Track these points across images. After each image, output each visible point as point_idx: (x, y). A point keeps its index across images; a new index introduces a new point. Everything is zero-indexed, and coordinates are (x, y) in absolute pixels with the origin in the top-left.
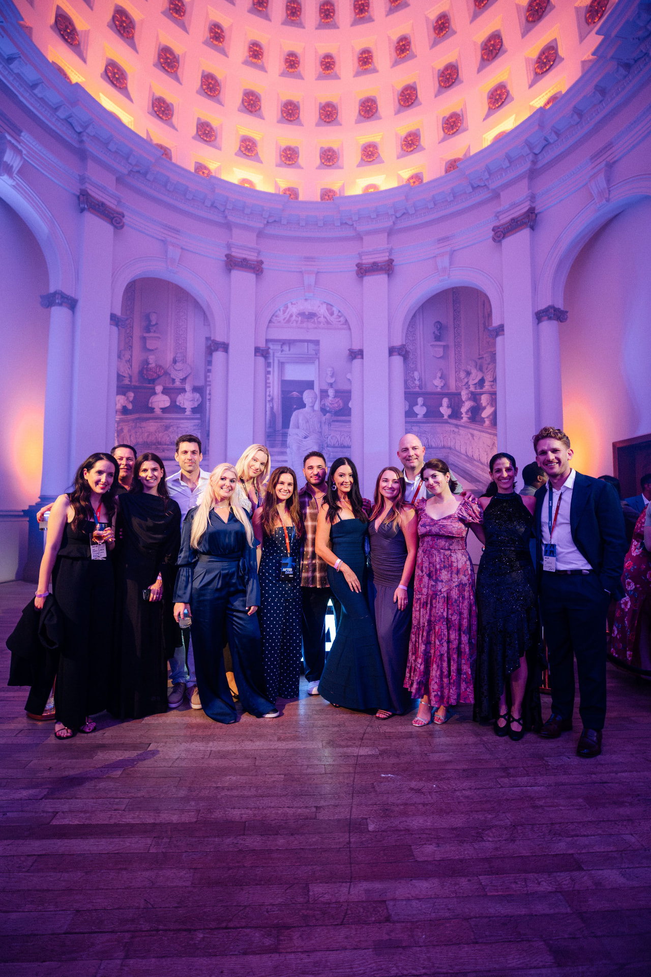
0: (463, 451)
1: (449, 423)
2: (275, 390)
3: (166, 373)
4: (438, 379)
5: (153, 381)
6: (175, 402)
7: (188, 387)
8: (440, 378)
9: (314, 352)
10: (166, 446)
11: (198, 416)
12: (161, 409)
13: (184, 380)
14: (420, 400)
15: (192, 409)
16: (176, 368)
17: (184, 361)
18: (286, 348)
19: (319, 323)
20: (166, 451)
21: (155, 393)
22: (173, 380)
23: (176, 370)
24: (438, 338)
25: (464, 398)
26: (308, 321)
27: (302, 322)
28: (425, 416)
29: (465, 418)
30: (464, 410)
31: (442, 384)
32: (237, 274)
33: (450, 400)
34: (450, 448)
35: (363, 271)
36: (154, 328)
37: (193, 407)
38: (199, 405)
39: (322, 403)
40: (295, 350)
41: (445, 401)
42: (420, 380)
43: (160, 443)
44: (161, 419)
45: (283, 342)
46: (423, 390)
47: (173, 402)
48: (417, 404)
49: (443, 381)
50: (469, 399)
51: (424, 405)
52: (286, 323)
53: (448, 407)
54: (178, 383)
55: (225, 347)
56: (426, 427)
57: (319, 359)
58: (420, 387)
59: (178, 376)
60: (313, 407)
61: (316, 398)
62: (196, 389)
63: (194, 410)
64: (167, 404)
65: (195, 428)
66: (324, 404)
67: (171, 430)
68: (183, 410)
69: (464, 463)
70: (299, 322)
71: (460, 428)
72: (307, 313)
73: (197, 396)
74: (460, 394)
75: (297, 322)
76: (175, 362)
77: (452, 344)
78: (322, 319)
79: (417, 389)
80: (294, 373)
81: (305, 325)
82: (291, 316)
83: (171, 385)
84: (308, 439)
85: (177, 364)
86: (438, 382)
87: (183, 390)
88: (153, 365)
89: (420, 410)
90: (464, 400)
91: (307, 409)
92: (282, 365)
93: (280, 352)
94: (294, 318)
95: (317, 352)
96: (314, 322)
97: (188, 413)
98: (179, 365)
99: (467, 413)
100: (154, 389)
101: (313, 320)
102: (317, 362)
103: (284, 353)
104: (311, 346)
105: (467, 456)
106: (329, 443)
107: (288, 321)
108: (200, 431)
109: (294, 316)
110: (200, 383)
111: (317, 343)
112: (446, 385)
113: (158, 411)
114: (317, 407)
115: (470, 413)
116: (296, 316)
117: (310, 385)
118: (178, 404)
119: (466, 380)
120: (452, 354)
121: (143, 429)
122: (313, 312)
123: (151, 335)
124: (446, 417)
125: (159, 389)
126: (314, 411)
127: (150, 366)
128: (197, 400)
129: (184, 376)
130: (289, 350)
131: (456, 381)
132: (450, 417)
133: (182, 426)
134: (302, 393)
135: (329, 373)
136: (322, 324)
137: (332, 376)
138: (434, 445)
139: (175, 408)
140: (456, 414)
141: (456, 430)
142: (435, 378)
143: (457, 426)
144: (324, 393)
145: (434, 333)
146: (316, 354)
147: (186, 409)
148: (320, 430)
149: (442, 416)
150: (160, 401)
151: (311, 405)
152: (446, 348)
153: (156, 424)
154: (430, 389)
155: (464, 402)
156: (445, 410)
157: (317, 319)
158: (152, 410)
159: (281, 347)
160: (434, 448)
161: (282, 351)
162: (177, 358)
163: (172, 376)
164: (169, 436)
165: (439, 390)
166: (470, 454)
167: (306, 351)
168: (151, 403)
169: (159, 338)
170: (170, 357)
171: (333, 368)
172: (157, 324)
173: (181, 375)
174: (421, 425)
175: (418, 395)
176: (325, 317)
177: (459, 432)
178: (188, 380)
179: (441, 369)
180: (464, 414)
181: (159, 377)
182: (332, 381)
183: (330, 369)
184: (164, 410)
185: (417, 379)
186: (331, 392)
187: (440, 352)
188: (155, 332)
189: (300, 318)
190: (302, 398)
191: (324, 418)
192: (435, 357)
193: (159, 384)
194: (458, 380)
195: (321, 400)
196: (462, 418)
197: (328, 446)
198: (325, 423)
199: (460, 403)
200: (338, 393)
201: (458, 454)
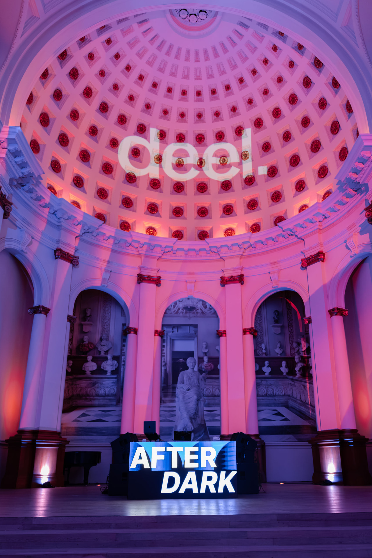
0: (298, 397)
1: (287, 378)
2: (168, 358)
3: (95, 348)
4: (278, 348)
5: (86, 353)
6: (100, 366)
7: (109, 357)
8: (280, 348)
9: (194, 332)
10: (92, 397)
11: (115, 376)
12: (90, 371)
13: (107, 352)
14: (267, 363)
15: (111, 371)
16: (103, 344)
17: (107, 339)
18: (175, 330)
19: (197, 313)
20: (92, 401)
21: (87, 361)
22: (100, 352)
23: (102, 345)
24: (276, 321)
25: (297, 360)
26: (190, 312)
27: (186, 313)
28: (270, 373)
29: (298, 374)
30: (297, 369)
31: (281, 352)
32: (144, 285)
33: (287, 363)
34: (289, 396)
35: (224, 281)
36: (89, 318)
37: (112, 370)
38: (116, 369)
39: (200, 366)
40: (181, 331)
41: (284, 363)
42: (266, 349)
43: (88, 395)
44: (90, 378)
45: (174, 326)
46: (268, 356)
47: (99, 366)
48: (264, 366)
49: (282, 350)
50: (300, 361)
51: (269, 366)
52: (175, 314)
53: (286, 367)
54: (102, 354)
55: (136, 331)
56: (272, 381)
57: (197, 336)
58: (266, 354)
59: (103, 349)
60: (193, 369)
61: (195, 363)
62: (114, 358)
63: (113, 372)
64: (95, 368)
65: (113, 384)
66: (201, 367)
67: (97, 385)
68: (105, 372)
69: (300, 406)
70: (184, 313)
71: (295, 381)
72: (189, 307)
73: (115, 362)
74: (294, 358)
75: (183, 313)
76: (101, 340)
77: (286, 325)
78: (199, 311)
79: (264, 356)
80: (181, 346)
81: (188, 315)
82: (179, 309)
83: (98, 356)
84: (190, 391)
85: (103, 341)
86: (278, 351)
87: (106, 359)
88: (87, 342)
89: (267, 370)
90: (296, 362)
91: (189, 370)
92: (172, 341)
93: (171, 333)
94: (181, 310)
95: (196, 332)
96: (194, 312)
97: (109, 374)
98: (104, 343)
99: (299, 371)
100: (86, 358)
101: (193, 312)
102: (196, 339)
103: (174, 333)
104: (192, 329)
105: (301, 401)
106: (204, 393)
107: (177, 313)
108: (116, 386)
109: (181, 309)
110: (117, 354)
111: (196, 326)
112: (284, 352)
113: (88, 373)
114: (196, 369)
115: (301, 371)
116: (182, 309)
118: (102, 368)
119: (297, 349)
120: (287, 331)
121: (77, 385)
122: (194, 306)
123: (86, 322)
124: (285, 374)
125: (90, 358)
126: (194, 371)
127: (85, 343)
128: (115, 365)
129: (107, 350)
130: (178, 331)
132: (287, 374)
133: (104, 383)
135: (204, 346)
136: (199, 314)
137: (206, 348)
138: (277, 394)
139: (100, 371)
140: (291, 372)
141: (293, 383)
142: (276, 348)
143: (293, 380)
144: (201, 360)
145: (274, 318)
146: (195, 333)
147: (107, 371)
148: (198, 385)
149: (282, 373)
150: (91, 366)
152: (282, 328)
153: (87, 382)
154: (273, 355)
155: (297, 364)
156: (284, 369)
157: (196, 311)
158: (84, 372)
159: (172, 330)
160: (278, 396)
161: (173, 332)
162: (103, 338)
163: (99, 349)
164: (95, 390)
165: (279, 356)
166: (303, 399)
167: (189, 332)
168: (84, 367)
169: (91, 325)
170: (98, 337)
171: (206, 342)
172: (90, 316)
173: (105, 349)
174: (267, 380)
175: (265, 359)
176: (201, 309)
177: (294, 384)
178: (109, 352)
179: (280, 342)
180: (297, 372)
181: (90, 350)
182: (206, 351)
183: (205, 343)
184: (92, 372)
185: (264, 349)
186: (206, 359)
187: (279, 330)
188: (89, 321)
189: (185, 310)
190: (186, 363)
191: (201, 376)
192: (275, 334)
193: (89, 355)
194: (292, 348)
196: (296, 374)
197: (204, 396)
198: (202, 379)
199: (295, 364)
200: (210, 359)
201: (295, 400)
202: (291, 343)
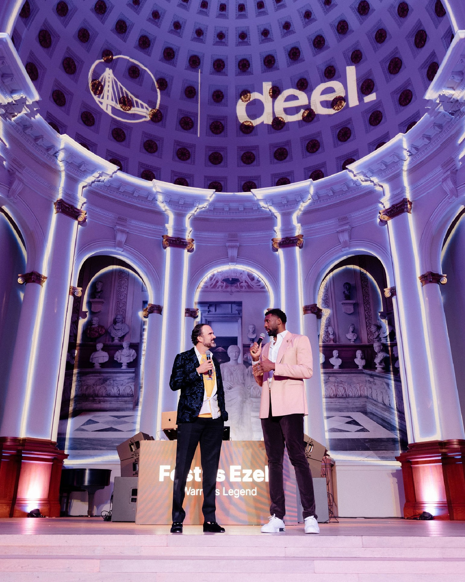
0: (380, 400)
1: (363, 373)
3: (107, 333)
4: (351, 333)
5: (95, 340)
6: (113, 357)
7: (125, 344)
8: (353, 332)
9: (237, 312)
10: (102, 398)
11: (133, 370)
12: (100, 364)
13: (122, 338)
14: (335, 353)
15: (128, 363)
16: (117, 328)
17: (123, 322)
18: (212, 309)
19: (242, 287)
20: (102, 403)
21: (96, 350)
22: (113, 339)
23: (115, 329)
24: (348, 297)
25: (376, 349)
26: (231, 286)
27: (227, 287)
28: (341, 367)
29: (379, 368)
30: (377, 361)
31: (355, 338)
33: (363, 352)
34: (367, 397)
35: (277, 244)
36: (99, 294)
37: (129, 362)
38: (134, 360)
39: (245, 357)
40: (219, 311)
41: (359, 353)
42: (334, 334)
43: (97, 396)
44: (100, 373)
45: (211, 304)
46: (338, 343)
47: (111, 357)
48: (332, 356)
49: (356, 335)
50: (382, 351)
51: (339, 357)
52: (212, 288)
53: (362, 358)
54: (116, 341)
55: (159, 310)
56: (343, 377)
57: (241, 317)
58: (334, 340)
59: (117, 334)
60: (236, 360)
61: (239, 352)
63: (130, 365)
64: (106, 359)
65: (129, 381)
66: (247, 358)
67: (108, 382)
68: (120, 365)
69: (383, 412)
70: (224, 287)
71: (375, 378)
72: (231, 280)
73: (133, 352)
74: (372, 346)
75: (222, 286)
76: (115, 322)
77: (361, 301)
78: (244, 284)
79: (332, 343)
81: (229, 289)
82: (217, 282)
83: (110, 343)
84: (232, 390)
85: (117, 324)
86: (350, 336)
87: (121, 347)
88: (96, 326)
89: (336, 362)
90: (376, 351)
91: (231, 362)
93: (207, 313)
94: (219, 283)
95: (240, 312)
96: (237, 286)
97: (124, 367)
98: (118, 326)
99: (380, 363)
100: (95, 346)
101: (236, 285)
102: (240, 321)
103: (210, 313)
104: (235, 307)
105: (385, 405)
106: (251, 394)
107: (215, 286)
108: (134, 383)
109: (220, 282)
110: (135, 341)
111: (240, 304)
112: (358, 339)
113: (97, 366)
114: (240, 360)
115: (383, 364)
116: (221, 282)
117: (233, 341)
118: (115, 359)
119: (377, 333)
120: (361, 310)
121: (83, 382)
122: (236, 278)
123: (96, 300)
124: (360, 368)
125: (100, 346)
126: (237, 364)
127: (93, 326)
128: (133, 356)
129: (122, 335)
130: (216, 311)
131: (368, 335)
132: (365, 367)
133: (117, 379)
134: (226, 348)
135: (251, 330)
136: (244, 288)
137: (254, 332)
138: (351, 395)
139: (113, 364)
140: (370, 365)
141: (371, 380)
142: (348, 333)
143: (371, 376)
144: (246, 348)
145: (344, 292)
146: (239, 314)
147: (122, 363)
148: (243, 382)
149: (357, 366)
150: (101, 357)
151: (235, 359)
152: (356, 305)
153: (95, 377)
154: (343, 342)
155: (376, 354)
156: (359, 361)
157: (240, 284)
158: (92, 365)
159: (208, 309)
160: (352, 397)
161: (209, 312)
162: (117, 320)
163: (112, 335)
164: (105, 388)
165: (352, 343)
166: (387, 402)
167: (230, 311)
168: (92, 359)
169: (103, 302)
170: (111, 319)
172: (101, 291)
173: (120, 334)
174: (337, 375)
176: (246, 282)
177: (374, 381)
178: (125, 338)
179: (353, 324)
180: (378, 364)
181: (100, 335)
182: (253, 336)
183: (252, 326)
184: (103, 365)
185: (331, 333)
187: (351, 309)
188: (100, 297)
189: (225, 283)
190: (227, 352)
191: (247, 370)
192: (346, 313)
193: (99, 342)
194: (370, 333)
195: (244, 354)
196: (376, 368)
197: (250, 397)
198: (248, 374)
199: (374, 355)
201: (375, 402)
202: (368, 326)
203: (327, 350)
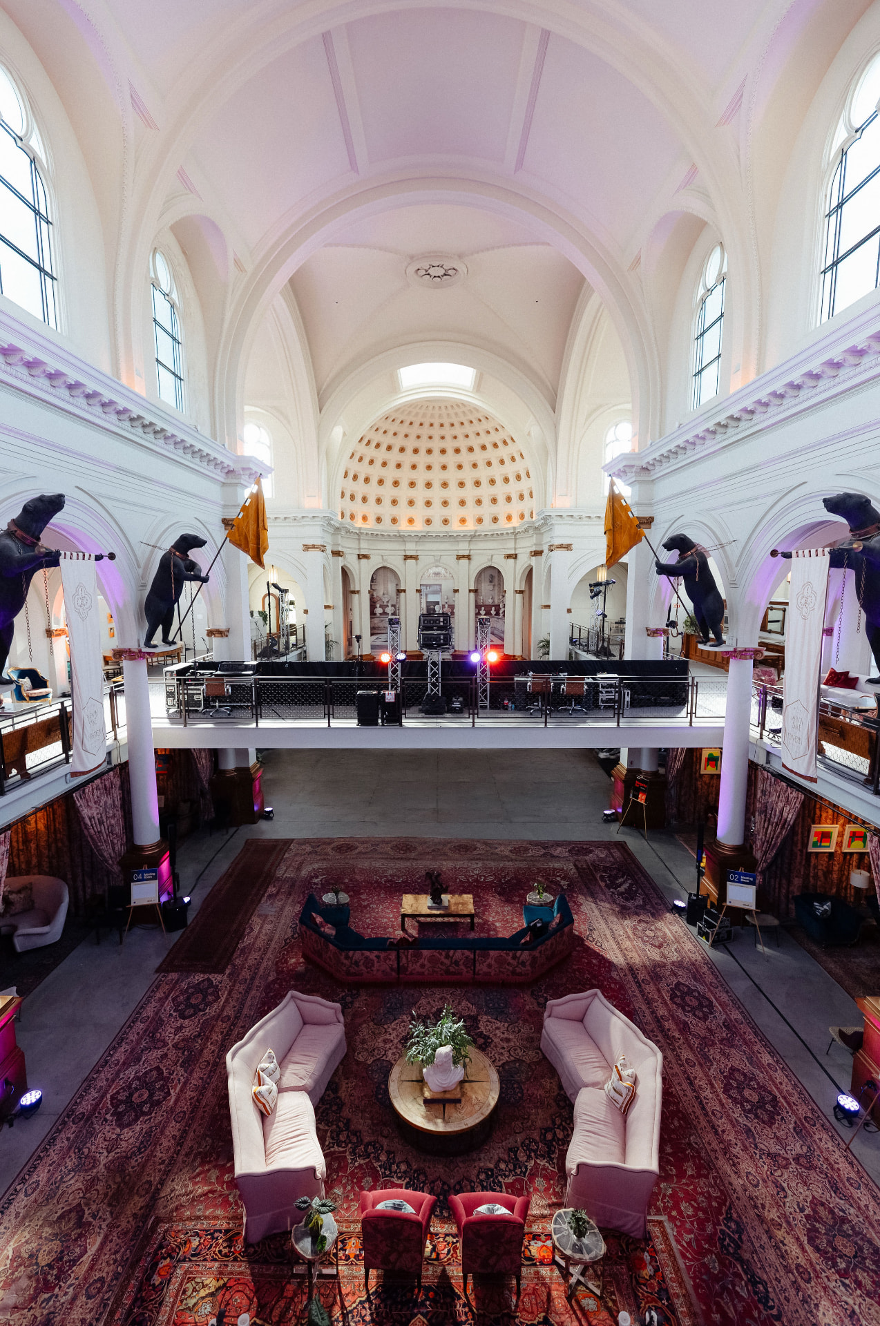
1: (495, 617)
2: (424, 606)
3: (382, 600)
5: (377, 603)
7: (389, 605)
9: (439, 589)
14: (483, 608)
15: (391, 613)
18: (427, 588)
22: (384, 602)
23: (384, 598)
24: (491, 582)
26: (437, 576)
28: (484, 615)
30: (501, 612)
32: (409, 561)
33: (495, 608)
35: (459, 557)
38: (394, 612)
40: (431, 589)
41: (493, 608)
42: (482, 601)
44: (379, 617)
45: (427, 586)
46: (484, 604)
47: (384, 611)
48: (480, 610)
55: (404, 590)
59: (385, 600)
61: (440, 608)
62: (393, 606)
64: (382, 612)
71: (499, 619)
72: (436, 573)
73: (393, 608)
74: (499, 605)
75: (432, 577)
77: (496, 584)
79: (482, 604)
80: (432, 598)
81: (435, 578)
82: (430, 574)
83: (383, 604)
86: (490, 601)
89: (482, 613)
92: (426, 595)
93: (426, 590)
95: (441, 589)
98: (385, 596)
101: (439, 576)
102: (440, 593)
104: (438, 587)
105: (502, 631)
107: (429, 577)
110: (394, 603)
111: (441, 585)
112: (494, 602)
113: (378, 615)
116: (432, 575)
117: (438, 603)
118: (386, 611)
119: (502, 599)
120: (496, 588)
122: (439, 572)
124: (494, 615)
125: (378, 606)
127: (376, 597)
128: (393, 610)
130: (429, 589)
131: (498, 600)
136: (443, 577)
137: (447, 599)
139: (384, 613)
142: (488, 599)
144: (444, 606)
147: (389, 613)
152: (494, 586)
153: (378, 620)
154: (487, 603)
155: (501, 608)
156: (493, 612)
157: (441, 575)
158: (375, 614)
165: (490, 604)
167: (436, 589)
168: (377, 611)
169: (380, 586)
170: (382, 593)
173: (387, 600)
175: (481, 606)
176: (444, 574)
177: (499, 621)
178: (389, 602)
179: (492, 595)
181: (379, 601)
182: (447, 601)
183: (446, 597)
184: (380, 614)
185: (480, 600)
186: (446, 606)
187: (491, 588)
189: (434, 575)
192: (489, 590)
196: (500, 615)
200: (449, 606)
201: (498, 630)
202: (499, 596)
203: (478, 607)
